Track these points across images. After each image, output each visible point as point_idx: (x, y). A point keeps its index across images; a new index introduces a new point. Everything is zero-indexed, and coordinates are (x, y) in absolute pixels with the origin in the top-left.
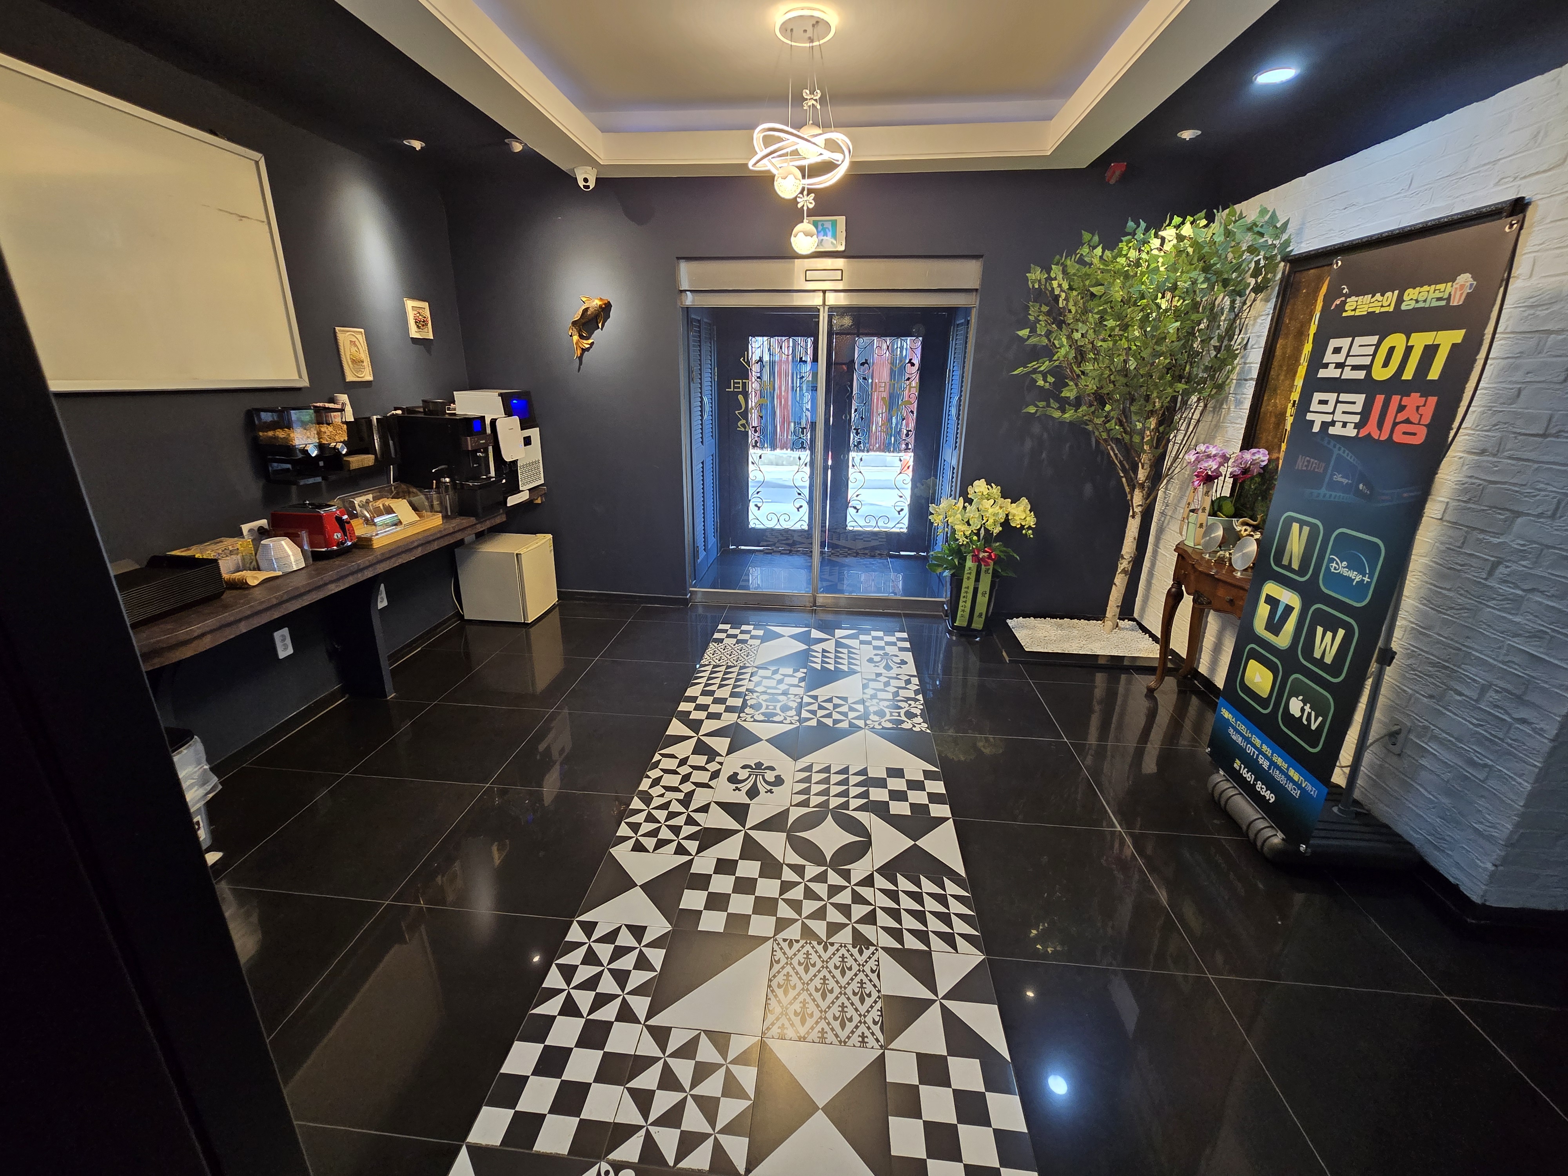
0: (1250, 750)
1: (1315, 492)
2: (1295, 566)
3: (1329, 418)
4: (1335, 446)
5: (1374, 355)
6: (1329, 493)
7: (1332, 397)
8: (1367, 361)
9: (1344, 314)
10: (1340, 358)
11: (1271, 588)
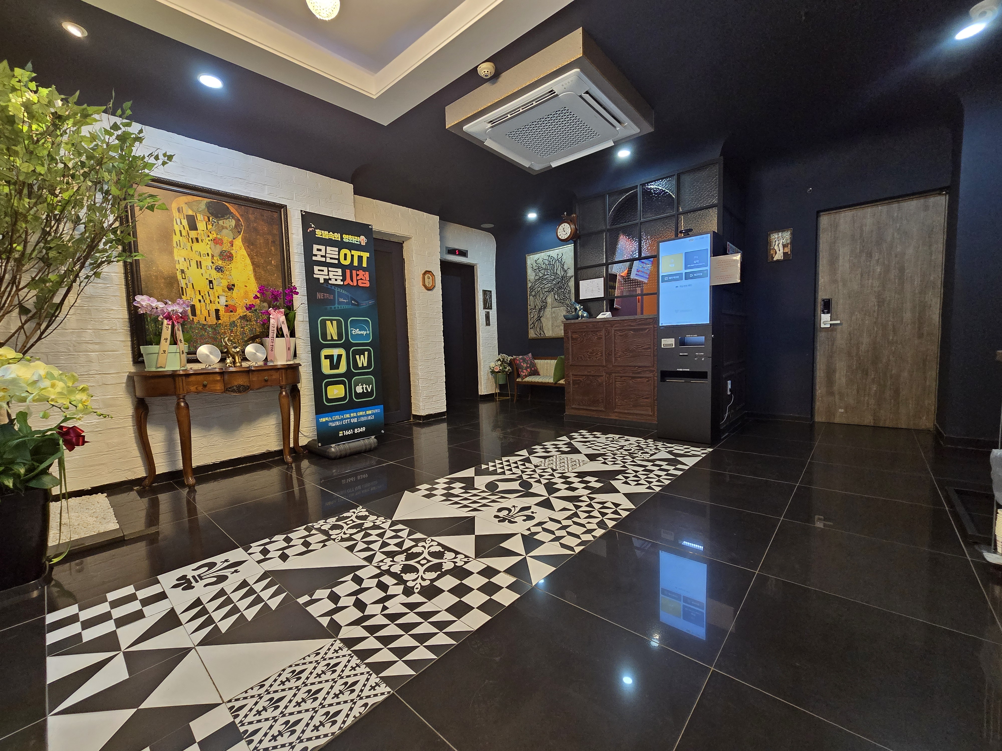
0: (345, 422)
1: (333, 307)
2: (335, 337)
3: (327, 277)
4: (335, 288)
6: (339, 306)
7: (325, 269)
10: (323, 253)
11: (325, 352)
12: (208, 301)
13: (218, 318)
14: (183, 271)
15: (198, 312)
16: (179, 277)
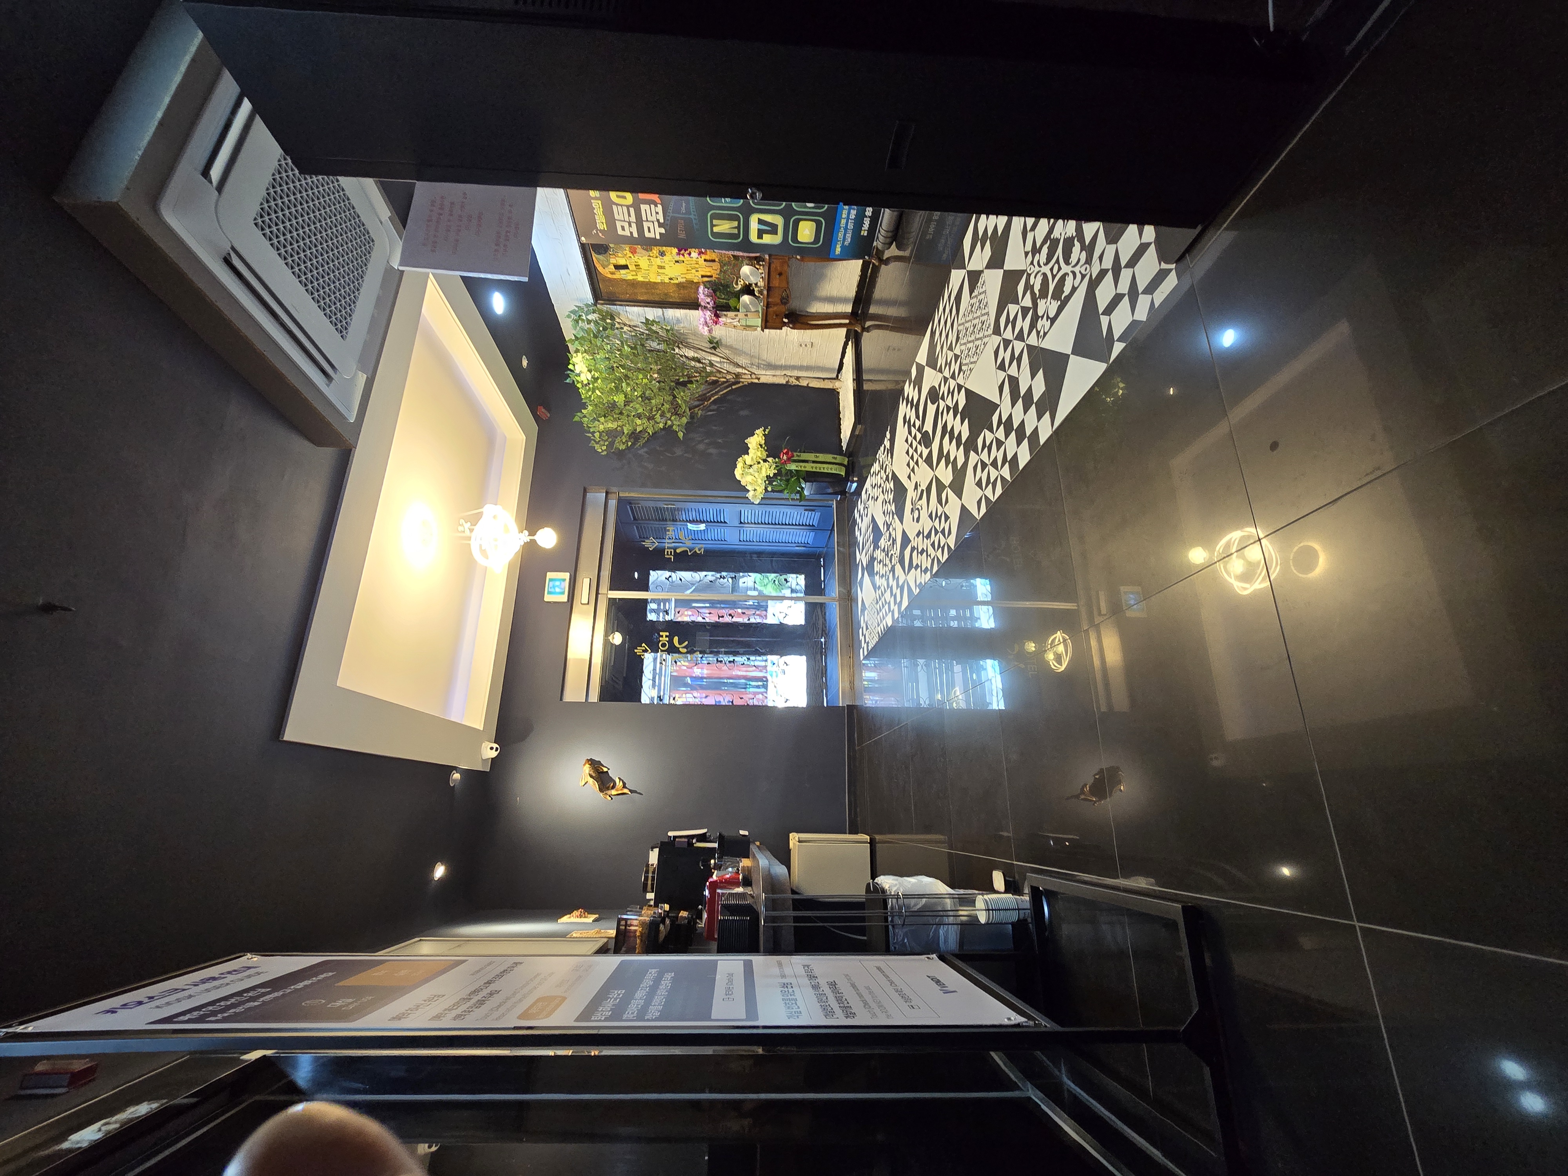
0: (851, 226)
2: (736, 224)
3: (656, 224)
4: (669, 216)
5: (622, 206)
6: (693, 213)
7: (646, 225)
8: (625, 209)
9: (606, 229)
10: (626, 225)
11: (753, 238)
12: (697, 266)
13: (714, 261)
14: (671, 279)
15: (709, 274)
16: (676, 282)
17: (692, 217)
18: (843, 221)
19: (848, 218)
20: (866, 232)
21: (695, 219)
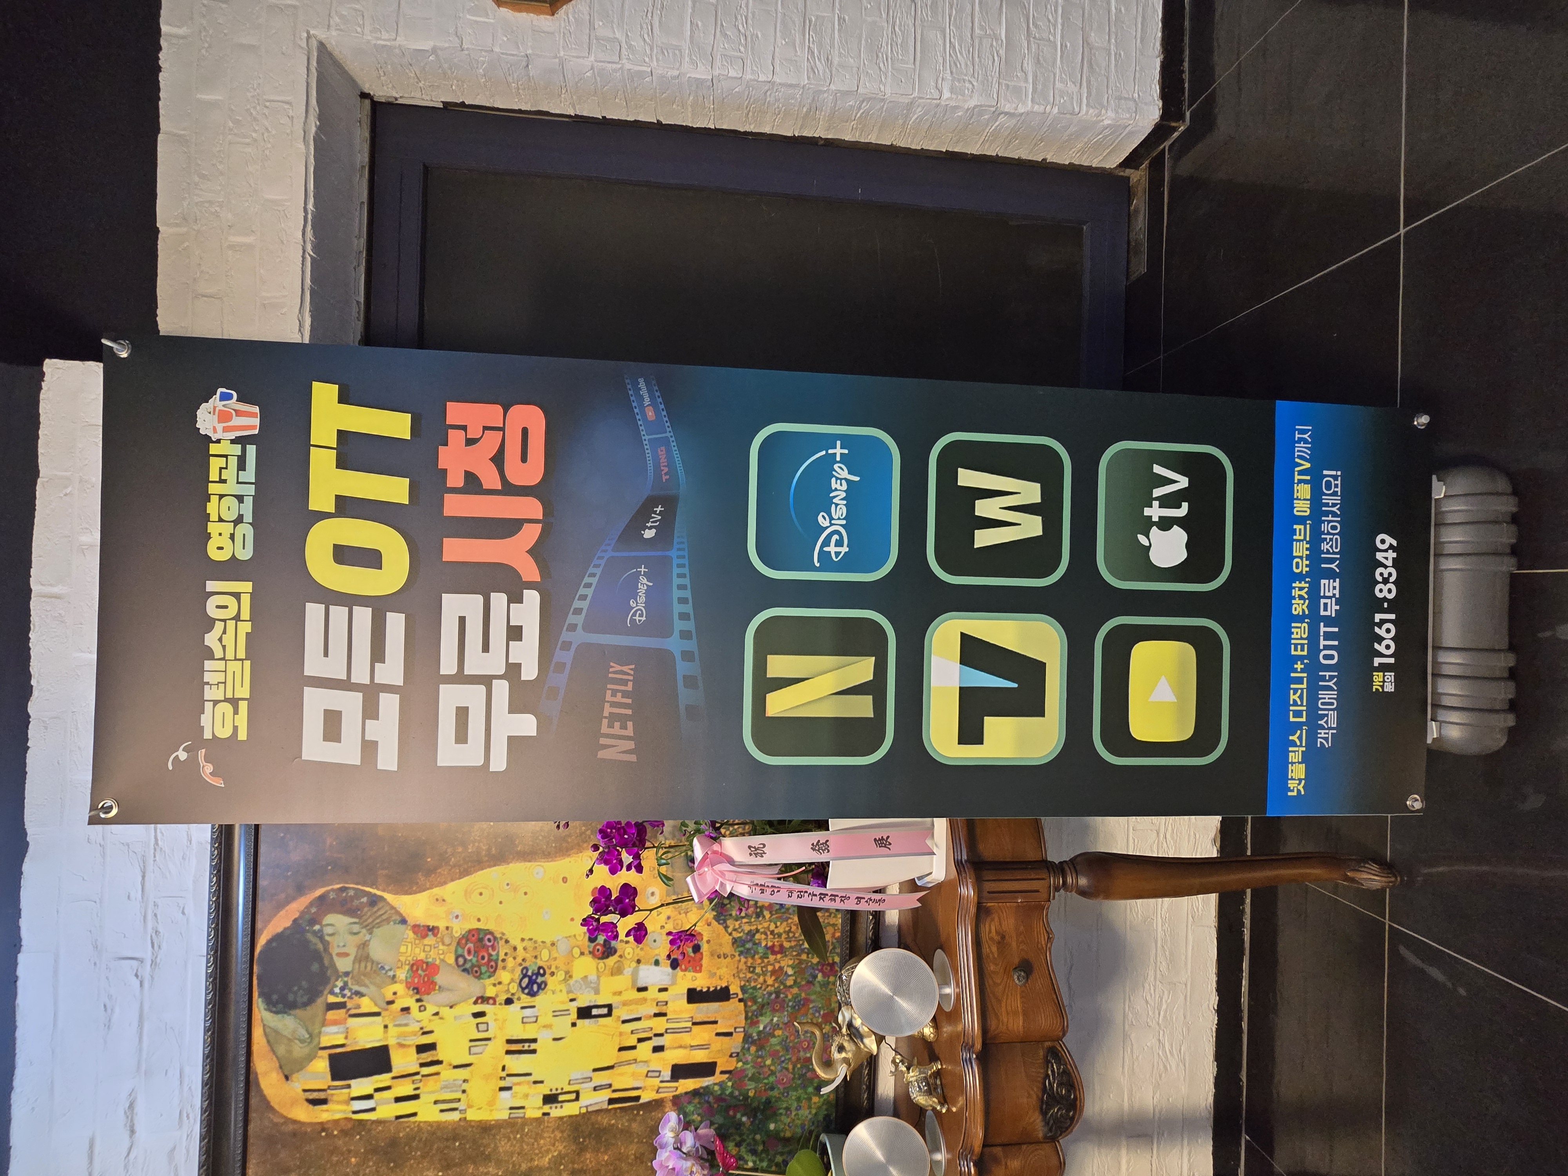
0: (1327, 651)
3: (501, 689)
4: (567, 646)
6: (679, 625)
9: (242, 735)
10: (353, 709)
12: (660, 1025)
13: (722, 995)
14: (550, 1099)
15: (700, 1057)
16: (571, 1109)
17: (674, 644)
18: (1300, 632)
19: (1314, 617)
20: (1390, 676)
21: (687, 656)
